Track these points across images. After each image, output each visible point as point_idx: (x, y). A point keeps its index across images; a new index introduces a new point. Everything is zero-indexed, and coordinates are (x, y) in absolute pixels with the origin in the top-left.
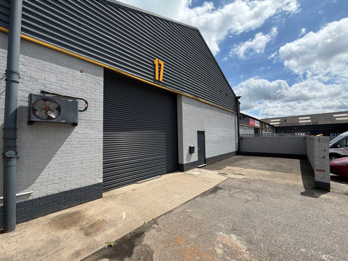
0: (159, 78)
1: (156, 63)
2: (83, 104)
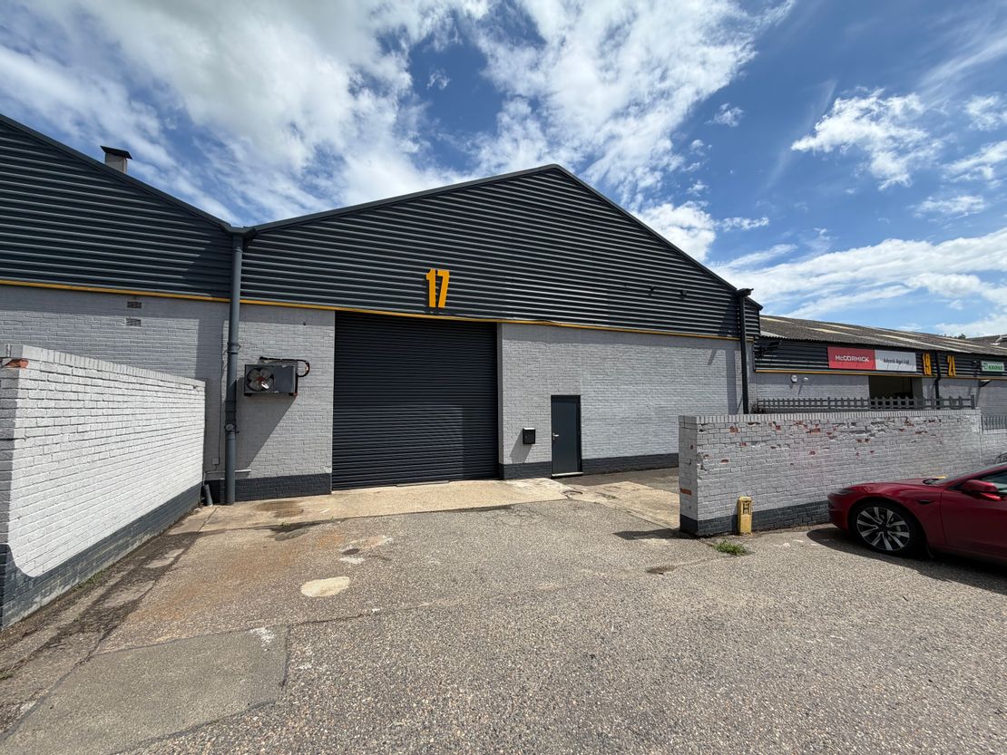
0: (437, 303)
1: (431, 277)
2: (302, 368)
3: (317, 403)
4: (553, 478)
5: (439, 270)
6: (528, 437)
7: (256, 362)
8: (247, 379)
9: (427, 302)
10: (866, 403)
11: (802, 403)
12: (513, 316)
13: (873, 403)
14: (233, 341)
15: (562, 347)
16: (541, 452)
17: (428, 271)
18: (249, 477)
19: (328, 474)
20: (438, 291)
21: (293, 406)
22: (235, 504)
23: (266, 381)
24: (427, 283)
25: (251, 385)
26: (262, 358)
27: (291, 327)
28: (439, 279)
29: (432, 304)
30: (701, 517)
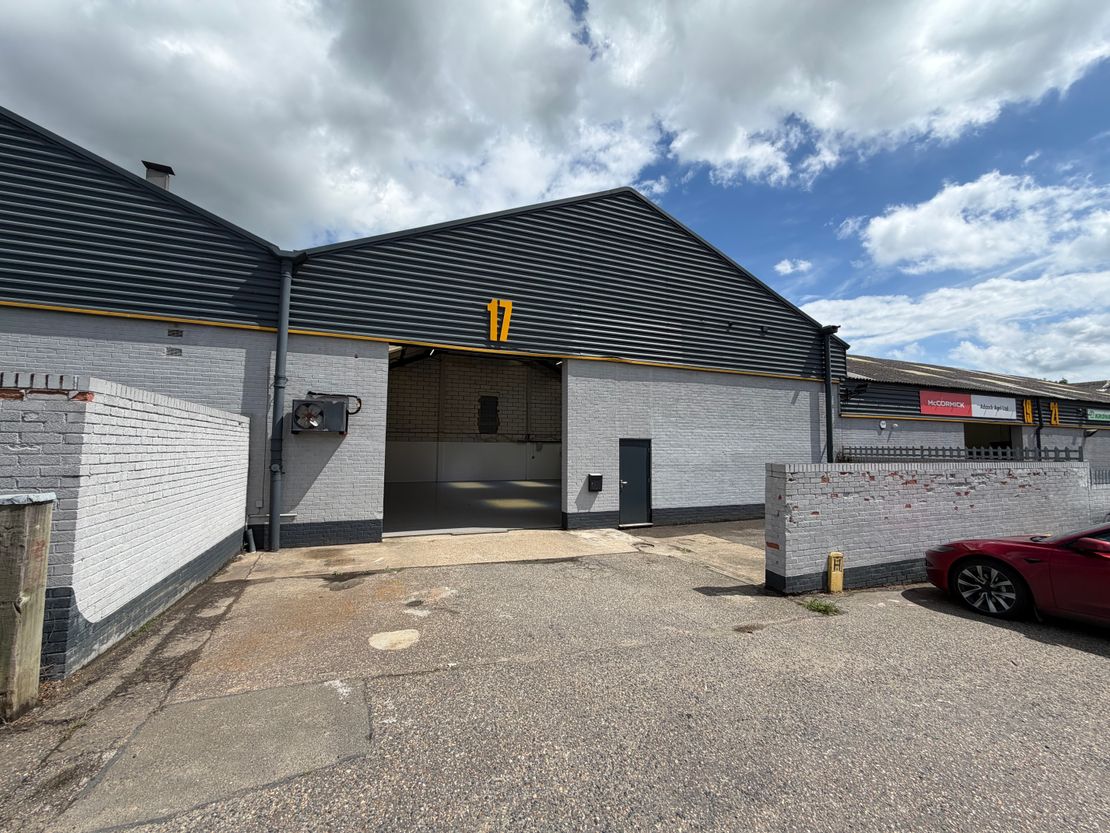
0: (499, 336)
1: (492, 307)
2: (352, 405)
3: (368, 442)
4: (620, 529)
5: (501, 301)
6: (594, 484)
7: (304, 397)
8: (295, 416)
9: (488, 335)
10: (963, 453)
11: (892, 452)
12: (580, 351)
13: (971, 453)
14: (281, 374)
15: (632, 386)
16: (608, 500)
17: (490, 301)
18: (295, 522)
19: (378, 521)
20: (500, 323)
21: (342, 446)
22: (280, 550)
23: (316, 417)
24: (488, 314)
25: (299, 422)
26: (310, 393)
27: (341, 359)
28: (501, 310)
29: (494, 337)
30: (789, 574)
